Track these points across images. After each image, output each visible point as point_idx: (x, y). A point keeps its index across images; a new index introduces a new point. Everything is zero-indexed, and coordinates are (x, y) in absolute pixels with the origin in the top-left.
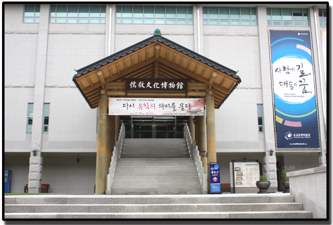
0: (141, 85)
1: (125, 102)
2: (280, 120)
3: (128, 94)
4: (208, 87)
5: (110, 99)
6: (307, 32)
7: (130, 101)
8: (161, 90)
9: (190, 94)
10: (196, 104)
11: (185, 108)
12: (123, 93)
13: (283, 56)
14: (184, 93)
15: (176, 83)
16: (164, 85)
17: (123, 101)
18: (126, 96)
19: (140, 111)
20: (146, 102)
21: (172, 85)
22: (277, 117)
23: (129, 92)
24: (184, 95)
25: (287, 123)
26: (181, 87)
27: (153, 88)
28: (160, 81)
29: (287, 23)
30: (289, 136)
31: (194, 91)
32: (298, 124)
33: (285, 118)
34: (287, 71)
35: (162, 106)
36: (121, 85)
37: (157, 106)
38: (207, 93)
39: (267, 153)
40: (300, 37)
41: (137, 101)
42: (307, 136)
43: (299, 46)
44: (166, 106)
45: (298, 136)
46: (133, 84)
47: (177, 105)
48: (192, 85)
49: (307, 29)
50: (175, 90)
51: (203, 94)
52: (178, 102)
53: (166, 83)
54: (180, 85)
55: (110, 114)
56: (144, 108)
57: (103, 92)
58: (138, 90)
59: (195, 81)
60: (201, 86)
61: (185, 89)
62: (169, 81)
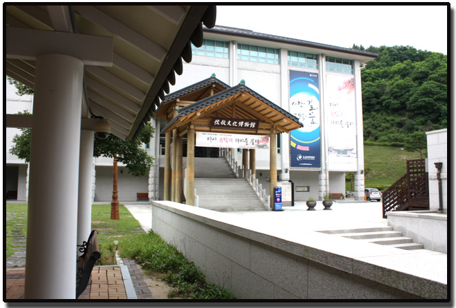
0: (223, 123)
1: (209, 136)
2: (294, 145)
3: (212, 130)
4: (273, 127)
5: (197, 133)
6: (316, 74)
7: (212, 135)
8: (238, 127)
9: (259, 132)
10: (263, 140)
11: (255, 143)
12: (208, 129)
13: (298, 92)
14: (255, 131)
15: (250, 123)
16: (241, 124)
17: (208, 135)
18: (210, 131)
19: (221, 144)
20: (225, 137)
21: (247, 124)
22: (292, 142)
23: (212, 128)
24: (254, 132)
25: (299, 148)
26: (254, 126)
27: (232, 126)
28: (238, 120)
29: (302, 65)
30: (300, 157)
31: (262, 129)
32: (307, 149)
33: (298, 143)
34: (300, 105)
35: (238, 140)
36: (206, 121)
37: (234, 141)
38: (272, 132)
39: (284, 171)
40: (312, 78)
41: (219, 136)
42: (313, 158)
43: (310, 86)
44: (241, 140)
45: (306, 158)
46: (217, 122)
47: (249, 140)
48: (261, 125)
49: (316, 71)
50: (249, 128)
51: (268, 132)
52: (250, 137)
53: (242, 122)
54: (253, 125)
55: (197, 145)
56: (224, 141)
57: (192, 127)
58: (220, 126)
59: (264, 122)
60: (267, 126)
61: (256, 128)
62: (245, 121)
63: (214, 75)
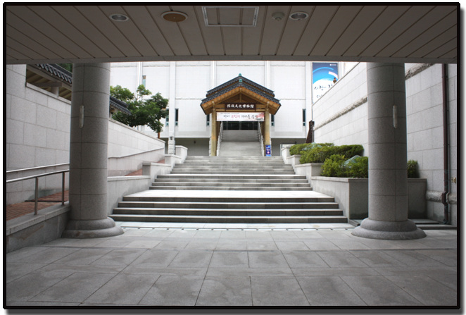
0: (233, 106)
4: (266, 107)
5: (217, 113)
6: (335, 63)
7: (227, 114)
8: (243, 108)
9: (257, 110)
10: (260, 116)
11: (255, 117)
12: (223, 110)
14: (254, 110)
15: (250, 105)
16: (244, 106)
17: (224, 114)
21: (248, 106)
23: (226, 110)
27: (239, 108)
28: (242, 104)
31: (259, 108)
35: (243, 116)
36: (223, 106)
37: (241, 116)
38: (266, 110)
40: (332, 67)
41: (231, 114)
43: (330, 73)
44: (245, 116)
46: (229, 106)
47: (251, 116)
48: (258, 106)
50: (250, 108)
51: (264, 110)
52: (251, 114)
54: (252, 106)
55: (217, 120)
57: (214, 109)
58: (231, 108)
59: (260, 103)
60: (263, 106)
61: (255, 108)
62: (246, 104)
63: (240, 74)
